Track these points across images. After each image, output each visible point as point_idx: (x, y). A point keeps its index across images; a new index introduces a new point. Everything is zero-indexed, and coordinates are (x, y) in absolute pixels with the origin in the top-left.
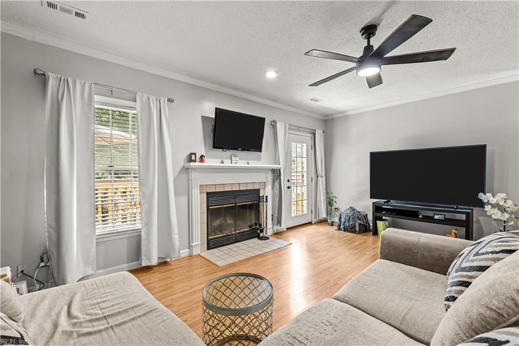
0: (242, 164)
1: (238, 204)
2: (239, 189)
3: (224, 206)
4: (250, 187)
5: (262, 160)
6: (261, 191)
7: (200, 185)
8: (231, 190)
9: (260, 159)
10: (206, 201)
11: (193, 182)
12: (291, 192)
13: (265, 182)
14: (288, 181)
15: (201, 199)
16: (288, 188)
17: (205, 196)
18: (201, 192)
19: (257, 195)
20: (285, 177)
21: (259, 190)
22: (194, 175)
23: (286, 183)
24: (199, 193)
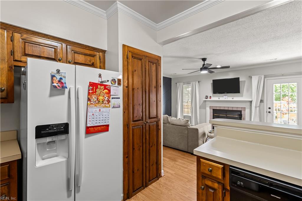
0: (230, 99)
1: (227, 115)
2: (228, 109)
3: (220, 115)
4: (238, 109)
6: (242, 112)
7: (210, 106)
8: (224, 109)
9: (242, 96)
10: (212, 112)
11: (207, 105)
12: (273, 115)
13: (245, 108)
14: (270, 108)
15: (210, 111)
16: (269, 112)
17: (212, 110)
18: (210, 109)
19: (239, 113)
20: (266, 105)
21: (241, 111)
22: (207, 103)
23: (266, 109)
24: (209, 109)
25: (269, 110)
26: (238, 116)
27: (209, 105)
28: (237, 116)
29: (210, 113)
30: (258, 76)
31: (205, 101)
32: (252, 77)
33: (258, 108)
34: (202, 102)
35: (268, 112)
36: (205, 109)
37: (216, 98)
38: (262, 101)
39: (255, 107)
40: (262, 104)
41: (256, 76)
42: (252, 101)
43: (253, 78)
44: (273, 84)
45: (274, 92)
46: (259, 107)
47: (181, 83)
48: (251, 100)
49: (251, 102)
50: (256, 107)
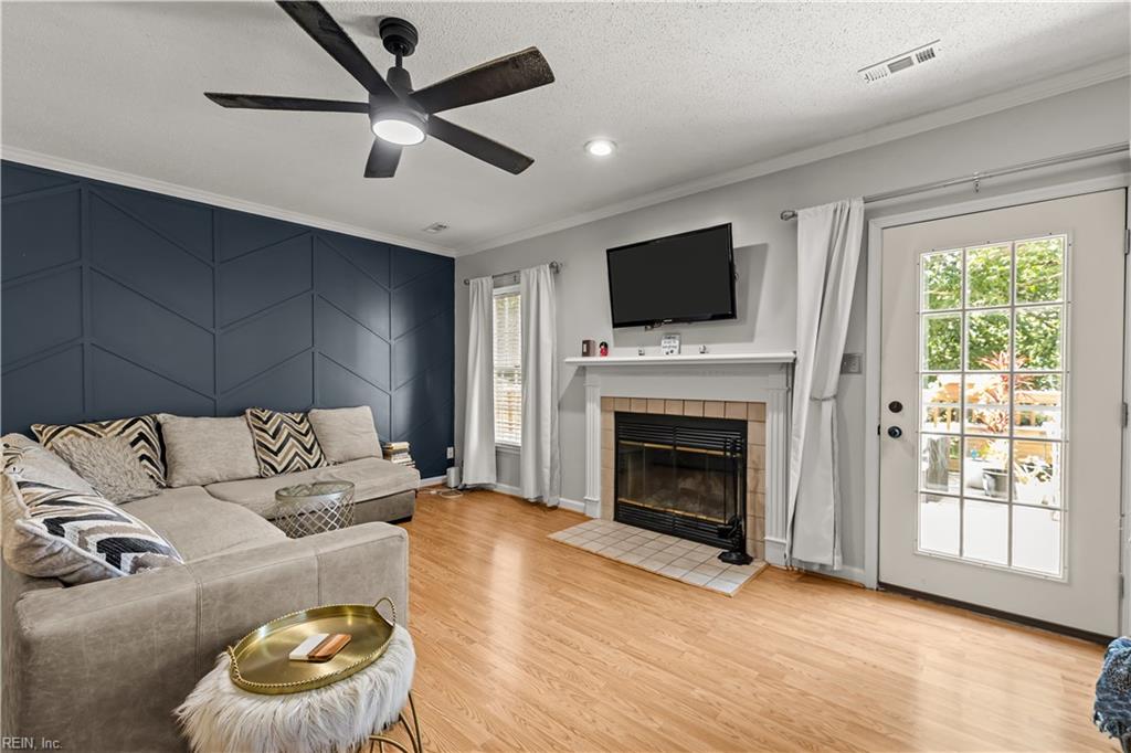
0: (691, 353)
1: (678, 448)
2: (681, 414)
3: (646, 445)
4: (731, 414)
5: (756, 340)
6: (751, 426)
7: (602, 398)
8: (662, 412)
9: (750, 337)
10: (613, 427)
11: (588, 390)
12: (913, 451)
13: (765, 404)
14: (896, 407)
15: (604, 422)
16: (894, 432)
17: (611, 418)
18: (603, 410)
19: (735, 436)
20: (873, 389)
21: (745, 423)
22: (589, 377)
23: (876, 415)
24: (598, 411)
25: (891, 419)
26: (725, 450)
27: (597, 388)
28: (722, 453)
29: (604, 430)
30: (831, 207)
31: (582, 370)
32: (800, 213)
33: (828, 407)
34: (570, 373)
35: (885, 431)
36: (583, 409)
37: (630, 350)
38: (849, 363)
39: (812, 399)
40: (854, 379)
41: (819, 208)
42: (795, 360)
43: (805, 218)
44: (916, 255)
45: (924, 307)
46: (835, 397)
47: (484, 279)
48: (787, 355)
49: (790, 367)
50: (816, 400)
